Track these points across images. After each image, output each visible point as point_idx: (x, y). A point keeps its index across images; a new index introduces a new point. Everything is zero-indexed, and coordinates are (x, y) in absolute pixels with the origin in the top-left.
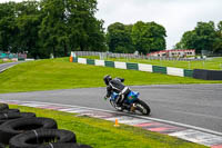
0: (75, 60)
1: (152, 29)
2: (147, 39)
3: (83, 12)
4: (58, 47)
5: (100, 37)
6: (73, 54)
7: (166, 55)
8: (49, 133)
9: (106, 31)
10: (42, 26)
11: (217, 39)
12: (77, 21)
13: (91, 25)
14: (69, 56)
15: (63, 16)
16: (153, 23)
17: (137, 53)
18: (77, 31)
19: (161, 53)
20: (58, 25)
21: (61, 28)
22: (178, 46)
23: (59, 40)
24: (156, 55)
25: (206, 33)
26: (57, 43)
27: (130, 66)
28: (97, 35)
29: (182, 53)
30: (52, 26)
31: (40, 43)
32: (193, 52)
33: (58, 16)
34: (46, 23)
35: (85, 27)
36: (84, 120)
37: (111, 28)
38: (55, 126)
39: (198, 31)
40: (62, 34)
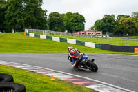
0: (27, 34)
1: (76, 17)
2: (73, 23)
3: (34, 4)
4: (17, 25)
5: (44, 21)
6: (26, 30)
7: (85, 34)
9: (48, 17)
10: (8, 11)
11: (116, 26)
12: (30, 10)
13: (39, 12)
14: (24, 31)
15: (21, 6)
16: (77, 14)
17: (66, 31)
18: (30, 16)
19: (81, 33)
20: (17, 11)
21: (19, 13)
22: (92, 29)
23: (18, 21)
24: (78, 33)
25: (109, 21)
26: (16, 23)
27: (62, 40)
28: (42, 19)
29: (94, 33)
30: (14, 12)
31: (6, 23)
32: (101, 33)
33: (18, 6)
34: (10, 10)
35: (34, 13)
37: (51, 15)
39: (104, 20)
40: (20, 17)
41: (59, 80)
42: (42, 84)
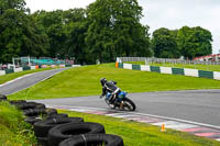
0: (121, 66)
1: (197, 34)
2: (193, 44)
3: (128, 19)
4: (104, 53)
5: (145, 43)
6: (118, 60)
7: (213, 60)
8: (97, 137)
9: (151, 36)
10: (89, 33)
12: (122, 28)
13: (136, 30)
14: (115, 61)
15: (109, 23)
17: (182, 57)
18: (123, 37)
19: (207, 58)
20: (103, 31)
21: (106, 35)
23: (105, 46)
24: (202, 59)
26: (103, 49)
27: (175, 71)
28: (142, 41)
30: (98, 32)
31: (87, 50)
33: (104, 23)
34: (92, 30)
35: (130, 32)
36: (130, 125)
37: (156, 34)
38: (103, 131)
40: (107, 40)
41: (174, 132)
42: (147, 138)
